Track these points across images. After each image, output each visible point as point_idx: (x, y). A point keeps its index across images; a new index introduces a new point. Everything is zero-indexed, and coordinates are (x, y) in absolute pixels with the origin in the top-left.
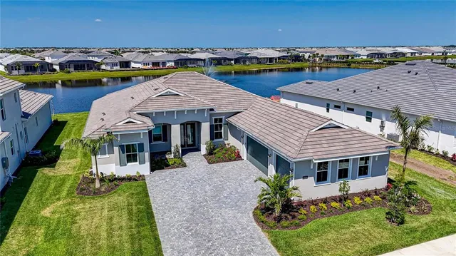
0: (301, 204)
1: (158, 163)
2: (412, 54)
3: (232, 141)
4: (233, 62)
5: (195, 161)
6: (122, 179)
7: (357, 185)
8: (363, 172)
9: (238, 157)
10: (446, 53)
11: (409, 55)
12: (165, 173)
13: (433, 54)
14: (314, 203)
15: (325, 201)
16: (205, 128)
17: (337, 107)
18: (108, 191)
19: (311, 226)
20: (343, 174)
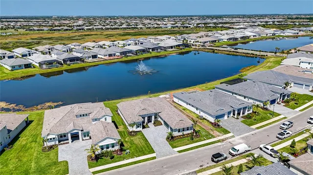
0: (175, 137)
1: (144, 127)
2: (254, 36)
3: (159, 119)
4: (151, 50)
5: (151, 125)
6: (137, 132)
7: (186, 132)
8: (188, 129)
9: (162, 124)
10: (275, 34)
11: (252, 37)
12: (145, 129)
13: (267, 35)
14: (177, 136)
15: (180, 136)
16: (153, 117)
17: (189, 104)
18: (136, 135)
19: (176, 141)
20: (184, 130)
